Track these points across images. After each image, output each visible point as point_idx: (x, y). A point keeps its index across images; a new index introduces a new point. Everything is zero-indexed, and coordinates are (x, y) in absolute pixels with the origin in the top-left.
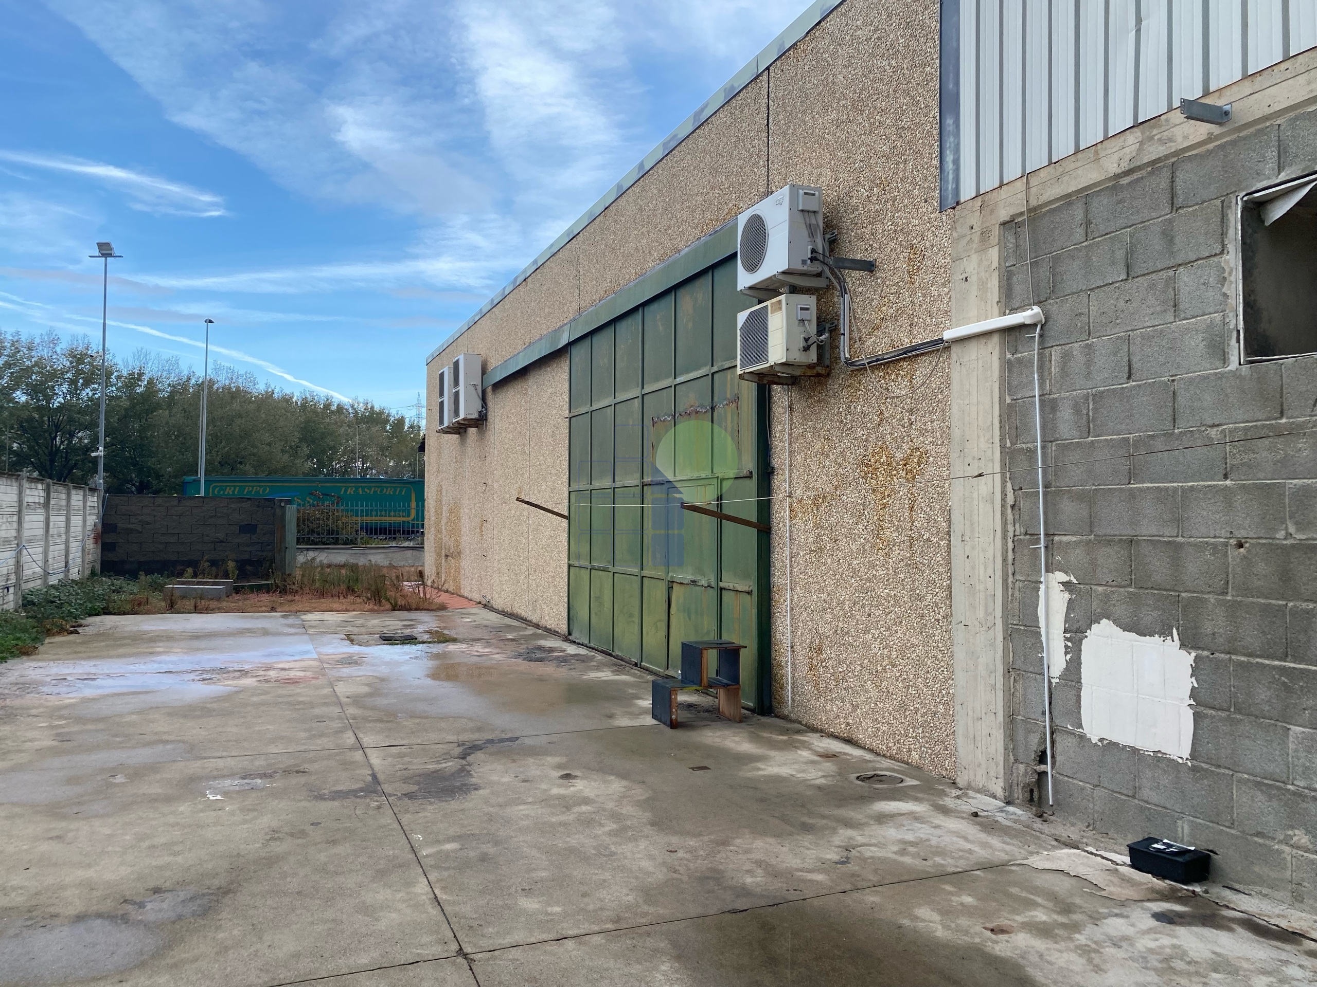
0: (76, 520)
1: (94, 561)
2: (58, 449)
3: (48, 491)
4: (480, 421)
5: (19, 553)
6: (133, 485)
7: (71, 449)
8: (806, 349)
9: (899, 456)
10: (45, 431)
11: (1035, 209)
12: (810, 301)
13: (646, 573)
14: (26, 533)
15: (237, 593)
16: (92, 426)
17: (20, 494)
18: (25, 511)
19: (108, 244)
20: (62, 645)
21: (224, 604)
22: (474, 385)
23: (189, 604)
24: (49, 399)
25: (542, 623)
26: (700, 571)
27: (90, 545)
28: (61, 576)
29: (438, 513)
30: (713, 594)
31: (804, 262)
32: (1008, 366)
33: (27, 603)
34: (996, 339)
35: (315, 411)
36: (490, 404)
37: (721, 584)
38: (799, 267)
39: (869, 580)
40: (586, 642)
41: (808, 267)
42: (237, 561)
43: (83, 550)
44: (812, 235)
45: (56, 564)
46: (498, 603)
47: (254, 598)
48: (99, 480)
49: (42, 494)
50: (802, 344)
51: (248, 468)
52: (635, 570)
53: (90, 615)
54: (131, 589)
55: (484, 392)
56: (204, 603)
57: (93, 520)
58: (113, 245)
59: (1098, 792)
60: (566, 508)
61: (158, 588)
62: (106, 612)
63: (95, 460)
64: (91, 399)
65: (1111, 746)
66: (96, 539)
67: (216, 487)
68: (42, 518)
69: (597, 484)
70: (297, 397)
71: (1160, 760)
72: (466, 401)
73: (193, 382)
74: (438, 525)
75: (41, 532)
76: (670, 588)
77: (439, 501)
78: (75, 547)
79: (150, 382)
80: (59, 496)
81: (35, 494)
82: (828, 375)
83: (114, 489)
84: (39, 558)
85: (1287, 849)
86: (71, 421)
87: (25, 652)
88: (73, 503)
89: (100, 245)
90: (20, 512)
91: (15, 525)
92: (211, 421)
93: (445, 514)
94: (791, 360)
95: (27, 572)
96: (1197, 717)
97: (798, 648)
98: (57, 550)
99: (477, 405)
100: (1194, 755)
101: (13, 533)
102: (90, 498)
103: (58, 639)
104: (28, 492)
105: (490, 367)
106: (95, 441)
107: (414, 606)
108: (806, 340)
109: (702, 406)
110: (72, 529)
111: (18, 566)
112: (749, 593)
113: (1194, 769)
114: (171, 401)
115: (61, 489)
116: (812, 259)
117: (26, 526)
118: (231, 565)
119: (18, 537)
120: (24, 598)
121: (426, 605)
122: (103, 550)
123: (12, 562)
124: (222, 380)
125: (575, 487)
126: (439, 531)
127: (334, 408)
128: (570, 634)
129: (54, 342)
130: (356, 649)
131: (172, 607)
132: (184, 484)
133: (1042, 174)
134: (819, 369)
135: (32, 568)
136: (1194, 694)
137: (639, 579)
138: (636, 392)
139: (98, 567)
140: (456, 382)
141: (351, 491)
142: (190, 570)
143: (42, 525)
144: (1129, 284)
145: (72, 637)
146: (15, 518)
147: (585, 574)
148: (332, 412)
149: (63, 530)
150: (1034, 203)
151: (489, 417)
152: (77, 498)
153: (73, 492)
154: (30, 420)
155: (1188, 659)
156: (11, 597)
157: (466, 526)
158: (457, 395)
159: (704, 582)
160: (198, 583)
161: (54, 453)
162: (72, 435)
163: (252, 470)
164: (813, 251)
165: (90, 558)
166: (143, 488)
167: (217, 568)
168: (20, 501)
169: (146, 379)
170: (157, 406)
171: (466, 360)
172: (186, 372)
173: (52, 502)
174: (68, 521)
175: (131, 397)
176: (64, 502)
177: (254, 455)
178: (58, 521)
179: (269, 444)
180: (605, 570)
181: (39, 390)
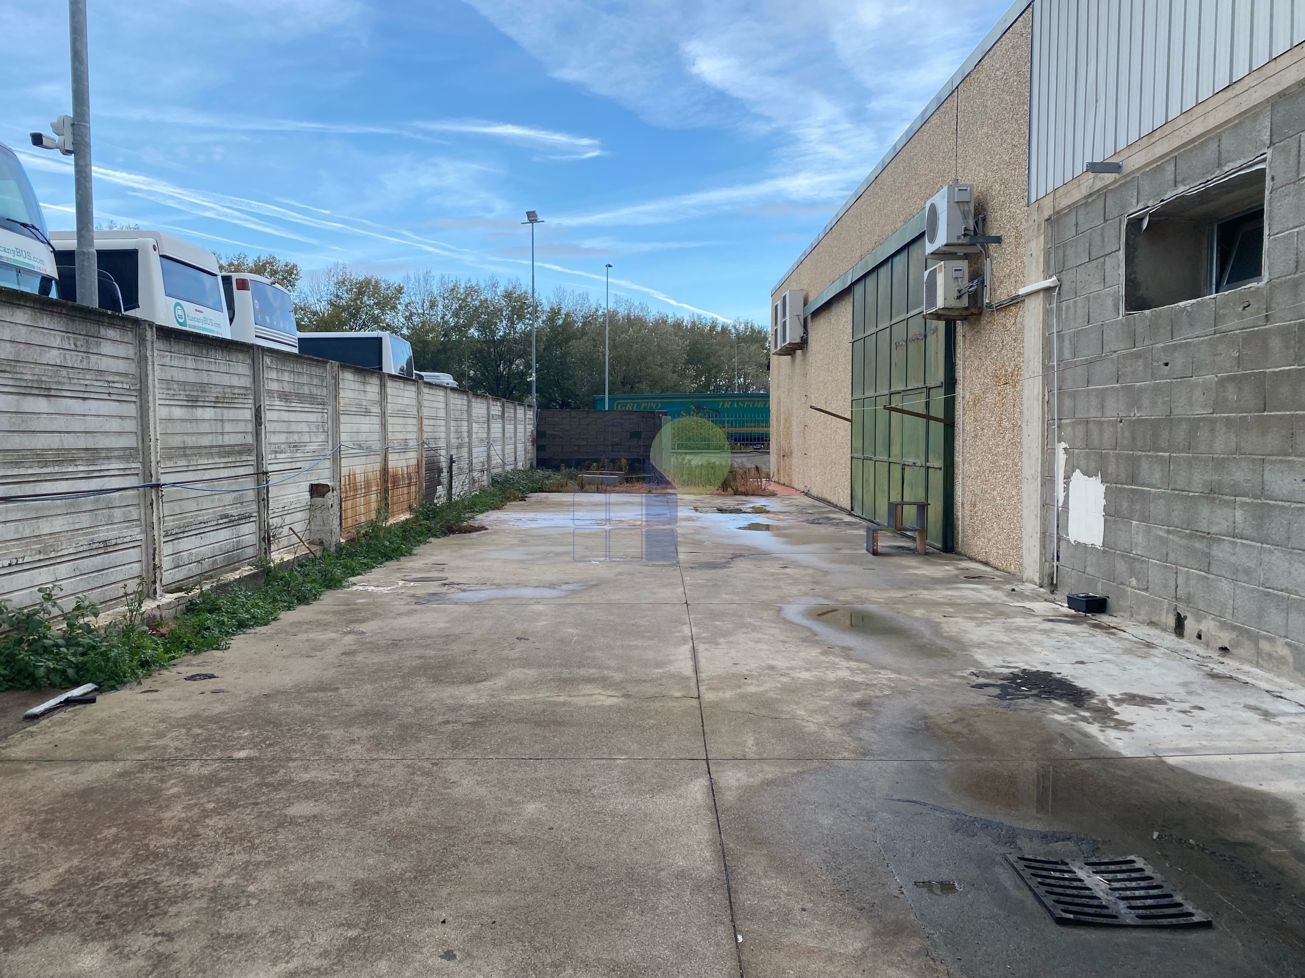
0: (520, 428)
1: (532, 459)
2: (502, 374)
3: (503, 406)
4: (803, 344)
5: (489, 449)
6: (557, 403)
7: (511, 374)
8: (959, 298)
9: (1010, 370)
10: (492, 360)
11: (1058, 213)
12: (964, 264)
13: (891, 460)
14: (492, 435)
15: (627, 482)
16: (524, 354)
17: (488, 409)
18: (491, 420)
19: (534, 212)
20: (516, 506)
21: (617, 488)
22: (797, 315)
23: (594, 487)
24: (493, 333)
25: (839, 504)
26: (917, 456)
27: (530, 447)
28: (512, 467)
29: (778, 421)
30: (923, 470)
31: (959, 237)
32: (1047, 313)
33: (494, 482)
34: (1041, 294)
35: (701, 334)
36: (809, 331)
37: (928, 464)
38: (956, 241)
39: (996, 455)
40: (860, 514)
41: (963, 240)
42: (628, 460)
43: (525, 450)
44: (965, 216)
45: (510, 459)
46: (814, 492)
47: (638, 485)
48: (533, 398)
49: (500, 409)
50: (956, 294)
51: (643, 386)
52: (886, 458)
53: (532, 492)
54: (557, 477)
55: (805, 320)
56: (604, 487)
57: (530, 428)
58: (537, 213)
59: (1074, 572)
60: (850, 413)
61: (572, 477)
62: (541, 490)
63: (529, 384)
64: (523, 332)
65: (1078, 544)
66: (533, 442)
67: (618, 404)
68: (500, 425)
69: (867, 394)
70: (687, 322)
71: (1093, 548)
72: (791, 329)
73: (600, 313)
74: (778, 431)
75: (500, 435)
76: (903, 469)
77: (778, 411)
78: (520, 447)
79: (567, 315)
80: (510, 412)
81: (496, 409)
82: (981, 314)
83: (544, 406)
84: (499, 452)
85: (1129, 589)
86: (510, 350)
87: (497, 508)
88: (518, 415)
89: (528, 213)
90: (488, 420)
91: (486, 430)
92: (613, 347)
93: (782, 422)
94: (948, 306)
95: (494, 462)
96: (1106, 521)
97: (965, 505)
98: (509, 448)
99: (800, 332)
100: (1103, 546)
101: (485, 435)
102: (528, 412)
103: (513, 503)
104: (492, 408)
105: (811, 299)
106: (528, 366)
107: (751, 492)
108: (959, 291)
109: (920, 334)
110: (518, 434)
111: (489, 457)
112: (940, 469)
113: (1104, 552)
114: (583, 332)
115: (510, 405)
116: (965, 235)
117: (492, 430)
118: (624, 461)
119: (488, 438)
120: (493, 479)
121: (760, 492)
122: (537, 450)
123: (485, 454)
124: (622, 312)
125: (855, 397)
126: (779, 436)
127: (719, 329)
128: (852, 509)
129: (495, 286)
130: (698, 514)
131: (582, 488)
132: (595, 401)
133: (1061, 189)
134: (973, 310)
135: (496, 460)
136: (1105, 509)
137: (887, 464)
138: (887, 325)
139: (535, 463)
140: (784, 315)
141: (727, 405)
142: (595, 464)
143: (500, 430)
144: (1090, 265)
145: (522, 503)
146: (486, 425)
147: (860, 462)
148: (717, 333)
149: (512, 435)
150: (1057, 209)
151: (809, 341)
152: (520, 411)
153: (518, 407)
154: (481, 351)
155: (1102, 488)
156: (485, 478)
157: (796, 429)
158: (784, 323)
159: (919, 464)
160: (601, 474)
161: (499, 378)
162: (511, 364)
163: (648, 388)
164: (966, 229)
165: (529, 456)
166: (564, 405)
167: (614, 464)
168: (488, 414)
169: (563, 312)
170: (573, 336)
171: (790, 295)
172: (594, 306)
173: (506, 415)
174: (515, 428)
175: (553, 329)
176: (512, 415)
177: (648, 375)
178: (510, 428)
179: (661, 365)
180: (871, 459)
181: (487, 327)
